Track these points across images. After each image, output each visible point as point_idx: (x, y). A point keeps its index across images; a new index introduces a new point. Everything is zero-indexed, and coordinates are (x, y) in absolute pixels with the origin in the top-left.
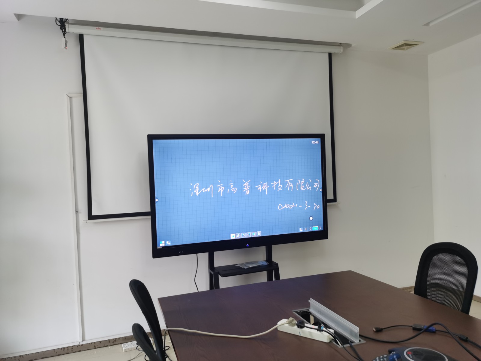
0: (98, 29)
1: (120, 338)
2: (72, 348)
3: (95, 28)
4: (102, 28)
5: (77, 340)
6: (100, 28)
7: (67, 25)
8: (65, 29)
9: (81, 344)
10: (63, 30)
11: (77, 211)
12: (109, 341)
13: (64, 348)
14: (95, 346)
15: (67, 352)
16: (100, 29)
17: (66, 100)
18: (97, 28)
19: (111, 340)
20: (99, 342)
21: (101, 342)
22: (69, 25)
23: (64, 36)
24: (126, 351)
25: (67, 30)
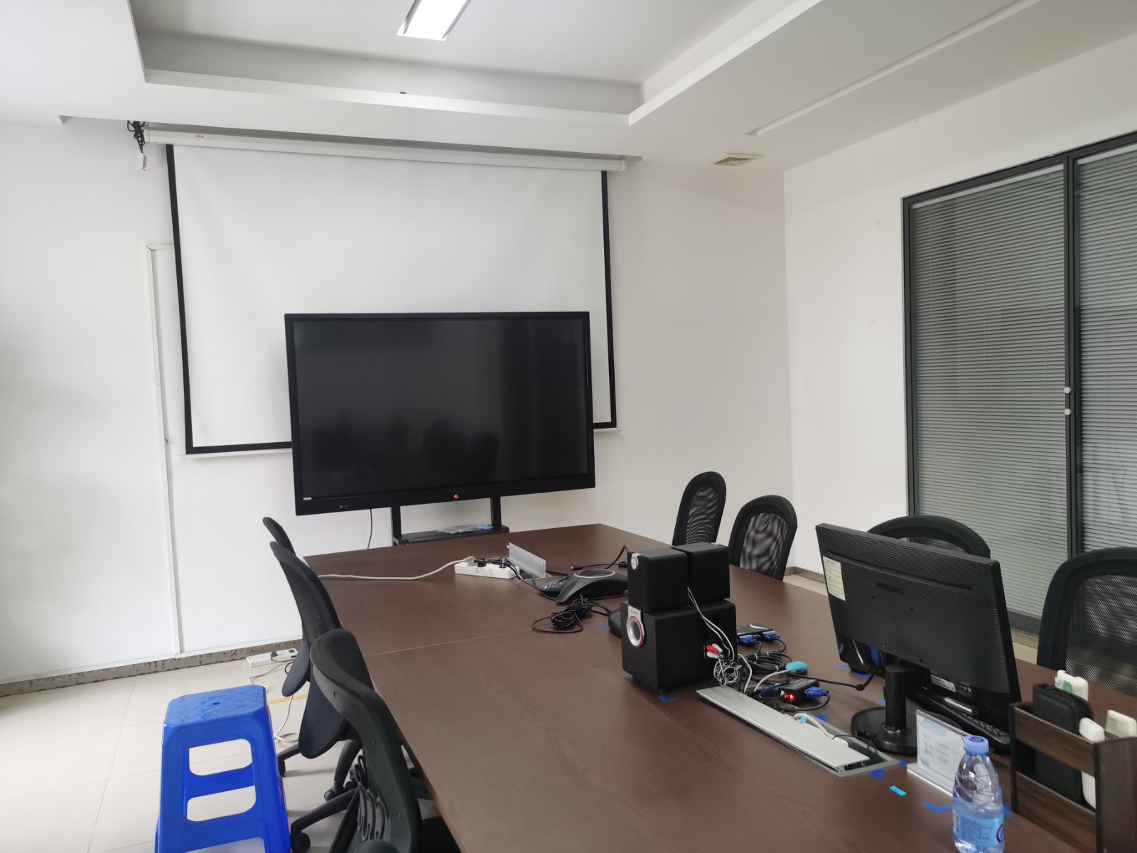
0: (199, 136)
1: (242, 649)
2: (163, 664)
3: (194, 135)
4: (205, 135)
5: (170, 651)
6: (202, 135)
7: (145, 133)
8: (142, 136)
9: (178, 657)
10: (140, 139)
11: (167, 441)
12: (225, 653)
13: (149, 663)
14: (201, 662)
15: (156, 670)
16: (202, 137)
17: (145, 256)
18: (197, 134)
19: (228, 652)
20: (208, 654)
21: (211, 654)
22: (150, 131)
23: (141, 149)
24: (253, 666)
25: (146, 140)
